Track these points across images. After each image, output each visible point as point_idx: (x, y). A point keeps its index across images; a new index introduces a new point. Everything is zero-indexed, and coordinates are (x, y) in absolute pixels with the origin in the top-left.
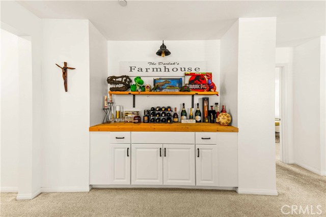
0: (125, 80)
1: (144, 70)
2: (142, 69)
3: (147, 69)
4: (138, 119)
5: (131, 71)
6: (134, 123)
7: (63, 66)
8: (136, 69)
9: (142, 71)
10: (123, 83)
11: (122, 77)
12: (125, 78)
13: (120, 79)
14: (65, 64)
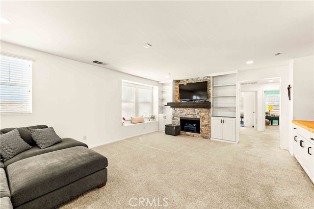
7: (288, 87)
14: (289, 86)
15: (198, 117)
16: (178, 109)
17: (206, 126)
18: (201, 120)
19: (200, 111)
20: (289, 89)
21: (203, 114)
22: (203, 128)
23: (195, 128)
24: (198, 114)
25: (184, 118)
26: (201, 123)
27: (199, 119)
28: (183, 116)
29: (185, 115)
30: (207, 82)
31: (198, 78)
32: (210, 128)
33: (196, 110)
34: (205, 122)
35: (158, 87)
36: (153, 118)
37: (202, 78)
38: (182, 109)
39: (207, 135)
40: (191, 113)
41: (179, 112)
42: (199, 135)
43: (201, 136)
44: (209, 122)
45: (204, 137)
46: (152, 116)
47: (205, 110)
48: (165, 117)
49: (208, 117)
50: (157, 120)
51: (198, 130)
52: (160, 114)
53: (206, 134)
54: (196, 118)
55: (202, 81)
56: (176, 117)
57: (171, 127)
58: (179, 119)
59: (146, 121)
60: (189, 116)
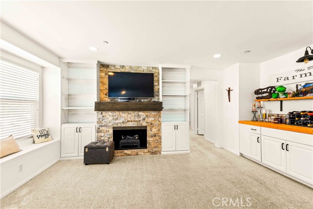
0: (271, 90)
1: (291, 78)
2: (288, 78)
3: (293, 77)
4: (280, 120)
5: (278, 81)
6: (275, 123)
7: (228, 89)
8: (283, 79)
9: (288, 79)
10: (268, 93)
11: (268, 88)
12: (270, 89)
13: (266, 90)
14: (229, 88)
15: (144, 124)
16: (110, 113)
17: (155, 136)
18: (148, 129)
19: (147, 116)
20: (229, 91)
21: (151, 119)
22: (151, 139)
23: (138, 140)
24: (144, 119)
25: (121, 127)
26: (149, 133)
27: (146, 127)
28: (119, 125)
29: (123, 122)
30: (153, 74)
31: (139, 67)
32: (160, 138)
33: (141, 113)
34: (154, 130)
35: (59, 69)
36: (45, 135)
37: (145, 68)
38: (117, 113)
39: (157, 149)
40: (133, 119)
41: (111, 118)
42: (146, 150)
43: (149, 152)
44: (159, 130)
45: (152, 153)
46: (41, 131)
47: (153, 113)
48: (79, 130)
49: (157, 122)
50: (57, 138)
51: (143, 144)
52: (64, 126)
53: (155, 147)
54: (142, 127)
55: (146, 72)
56: (104, 128)
57: (99, 148)
58: (111, 131)
59: (27, 148)
60: (131, 124)
